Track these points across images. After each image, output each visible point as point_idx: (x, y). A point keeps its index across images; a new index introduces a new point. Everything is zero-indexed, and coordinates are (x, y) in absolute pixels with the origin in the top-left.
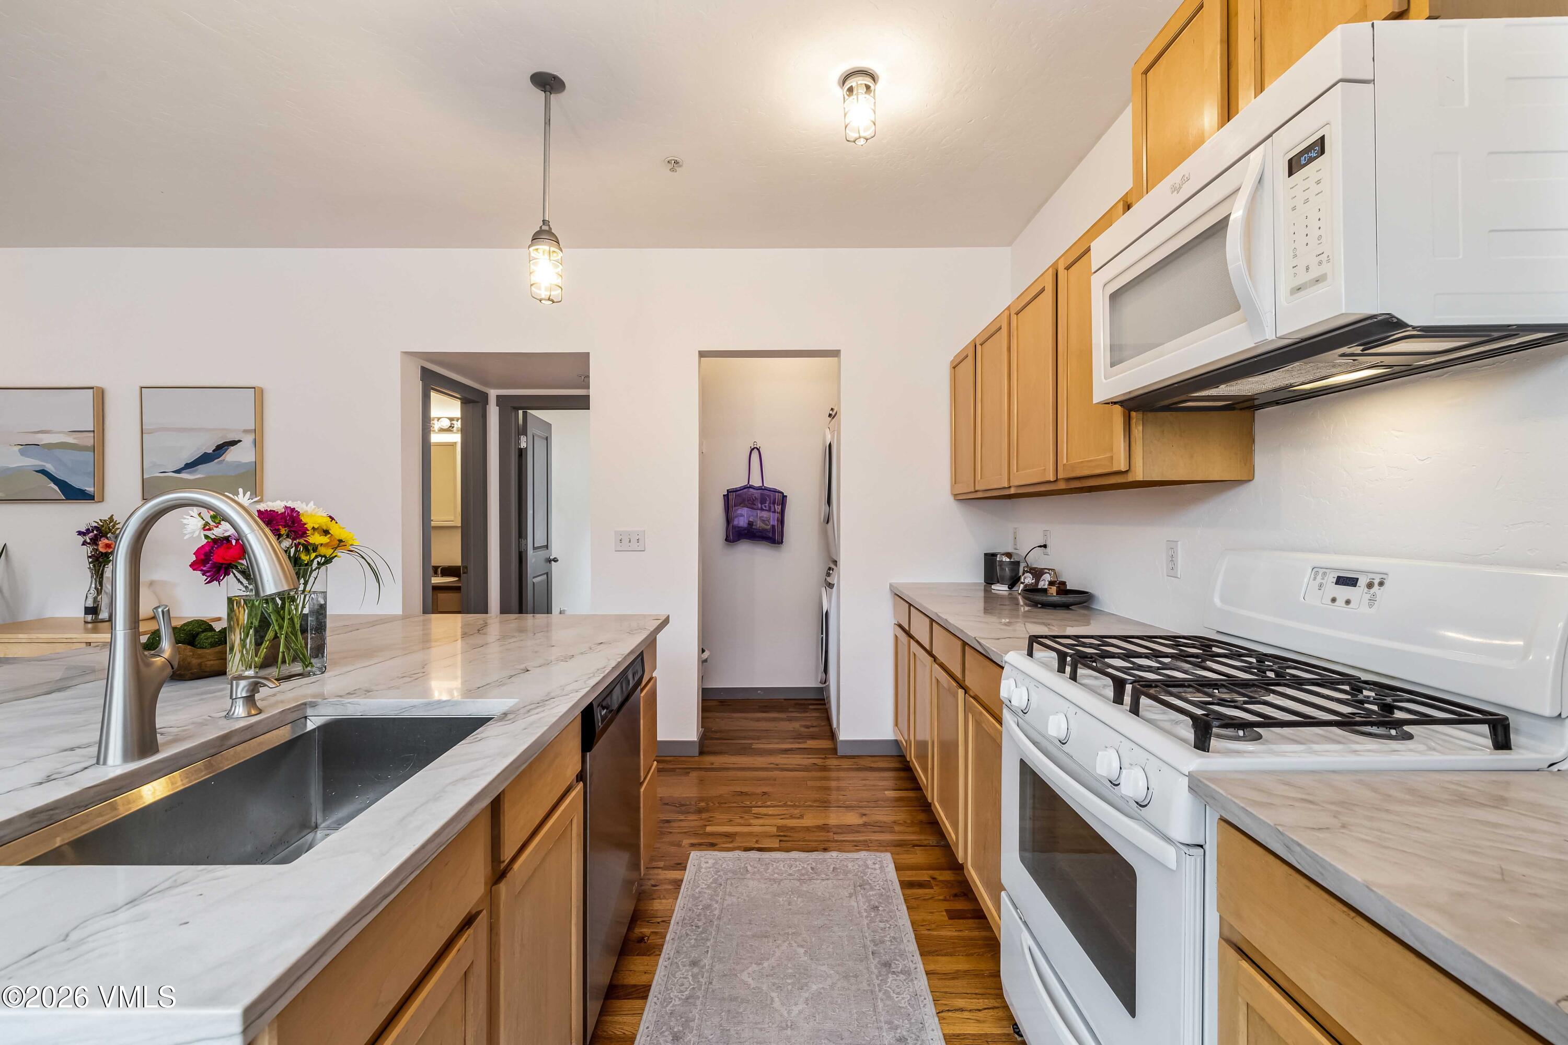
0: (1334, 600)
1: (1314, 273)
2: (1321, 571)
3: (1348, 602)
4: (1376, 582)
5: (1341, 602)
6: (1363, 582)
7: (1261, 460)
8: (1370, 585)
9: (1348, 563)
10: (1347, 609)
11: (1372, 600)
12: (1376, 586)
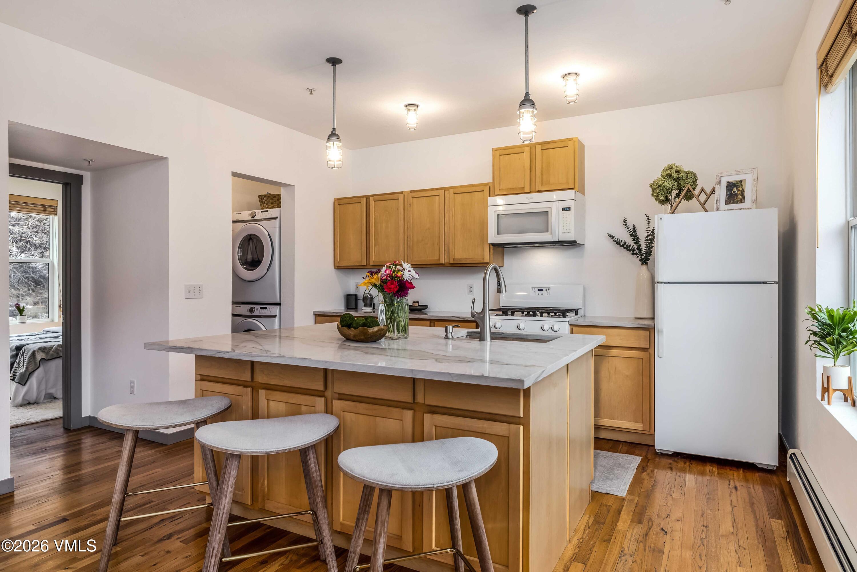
0: (538, 294)
1: (568, 231)
2: (534, 288)
3: (542, 294)
4: (548, 289)
5: (540, 294)
6: (544, 290)
7: (505, 261)
8: (546, 290)
9: (541, 286)
10: (542, 296)
11: (548, 293)
12: (548, 290)
